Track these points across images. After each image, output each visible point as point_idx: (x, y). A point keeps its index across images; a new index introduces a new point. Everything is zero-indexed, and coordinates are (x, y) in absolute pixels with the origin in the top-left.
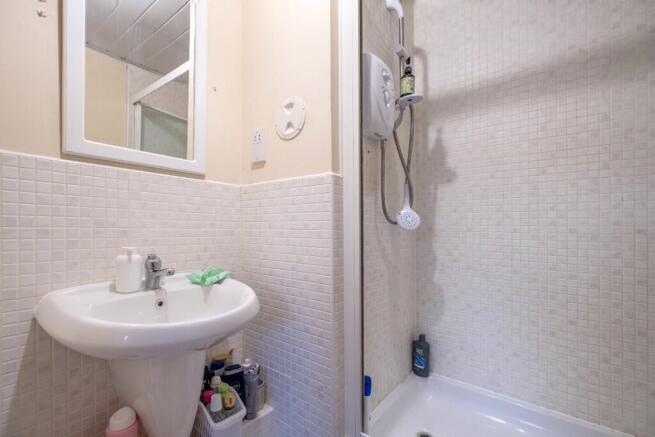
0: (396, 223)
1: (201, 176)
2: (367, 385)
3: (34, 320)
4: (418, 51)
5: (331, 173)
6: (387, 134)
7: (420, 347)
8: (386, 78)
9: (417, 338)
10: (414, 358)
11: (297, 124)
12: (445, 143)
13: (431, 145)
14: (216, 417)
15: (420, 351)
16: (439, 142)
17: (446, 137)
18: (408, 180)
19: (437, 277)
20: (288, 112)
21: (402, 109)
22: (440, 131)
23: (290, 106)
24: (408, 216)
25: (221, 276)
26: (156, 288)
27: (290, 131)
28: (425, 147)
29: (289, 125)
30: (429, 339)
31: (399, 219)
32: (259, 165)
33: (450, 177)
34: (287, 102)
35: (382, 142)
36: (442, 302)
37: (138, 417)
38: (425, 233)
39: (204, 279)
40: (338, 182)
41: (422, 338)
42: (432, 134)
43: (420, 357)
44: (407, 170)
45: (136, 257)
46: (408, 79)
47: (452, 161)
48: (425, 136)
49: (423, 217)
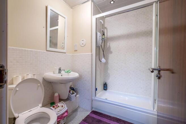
0: (101, 61)
1: (65, 53)
2: (96, 89)
3: (43, 78)
4: (106, 28)
5: (91, 53)
6: (100, 46)
7: (105, 85)
8: (100, 36)
9: (105, 83)
10: (104, 87)
11: (84, 44)
12: (110, 46)
13: (108, 46)
14: (72, 94)
15: (105, 86)
16: (109, 46)
17: (111, 45)
18: (103, 53)
19: (109, 71)
20: (83, 42)
21: (103, 41)
22: (109, 44)
23: (83, 41)
24: (103, 60)
25: (70, 71)
26: (60, 73)
27: (83, 45)
28: (107, 47)
29: (83, 44)
30: (107, 83)
31: (102, 61)
32: (76, 51)
33: (111, 53)
34: (82, 40)
35: (99, 47)
36: (110, 76)
37: (59, 94)
38: (106, 63)
39: (68, 72)
40: (92, 54)
41: (106, 83)
42: (108, 44)
43: (105, 87)
44: (103, 51)
45: (58, 68)
46: (104, 36)
47: (111, 50)
48: (107, 45)
49: (106, 60)
